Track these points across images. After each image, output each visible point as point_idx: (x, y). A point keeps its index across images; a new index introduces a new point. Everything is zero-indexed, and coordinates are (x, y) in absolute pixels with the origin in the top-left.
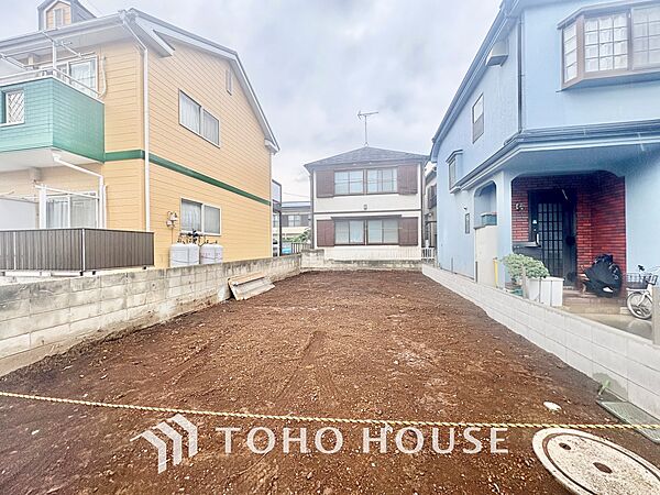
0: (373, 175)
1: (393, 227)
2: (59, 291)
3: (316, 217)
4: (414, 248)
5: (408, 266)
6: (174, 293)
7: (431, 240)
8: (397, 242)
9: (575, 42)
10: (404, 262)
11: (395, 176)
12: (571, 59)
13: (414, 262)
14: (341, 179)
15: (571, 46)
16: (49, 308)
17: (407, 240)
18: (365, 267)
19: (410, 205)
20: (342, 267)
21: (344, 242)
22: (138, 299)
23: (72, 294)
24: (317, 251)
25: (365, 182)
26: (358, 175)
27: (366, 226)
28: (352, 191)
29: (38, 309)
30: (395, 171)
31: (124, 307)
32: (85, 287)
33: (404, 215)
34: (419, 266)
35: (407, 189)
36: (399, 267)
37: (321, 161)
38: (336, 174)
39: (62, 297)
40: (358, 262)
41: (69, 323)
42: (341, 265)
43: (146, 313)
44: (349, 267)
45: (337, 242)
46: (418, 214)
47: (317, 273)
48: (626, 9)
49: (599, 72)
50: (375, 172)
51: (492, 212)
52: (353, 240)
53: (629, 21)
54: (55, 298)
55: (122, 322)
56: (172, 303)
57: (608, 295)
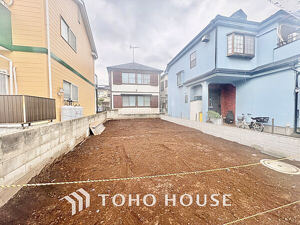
0: (139, 76)
1: (148, 99)
2: (36, 135)
4: (156, 109)
5: (155, 116)
6: (74, 133)
7: (164, 105)
8: (150, 106)
9: (231, 41)
10: (154, 114)
11: (149, 78)
12: (230, 47)
13: (157, 114)
14: (125, 76)
15: (230, 42)
16: (33, 146)
17: (154, 105)
18: (138, 117)
19: (155, 90)
20: (127, 117)
21: (127, 106)
22: (63, 138)
23: (41, 138)
24: (115, 110)
25: (136, 79)
26: (133, 75)
27: (136, 99)
28: (130, 83)
29: (28, 147)
30: (149, 75)
31: (59, 143)
32: (45, 132)
33: (153, 94)
34: (159, 116)
35: (154, 83)
36: (152, 116)
37: (115, 66)
38: (123, 74)
39: (37, 138)
40: (135, 115)
41: (40, 155)
42: (127, 116)
43: (66, 146)
44: (130, 117)
45: (123, 106)
46: (158, 94)
47: (116, 120)
48: (243, 35)
49: (237, 53)
50: (141, 75)
51: (199, 95)
52: (131, 105)
53: (244, 38)
54: (35, 140)
55: (59, 151)
56: (74, 139)
57: (231, 123)
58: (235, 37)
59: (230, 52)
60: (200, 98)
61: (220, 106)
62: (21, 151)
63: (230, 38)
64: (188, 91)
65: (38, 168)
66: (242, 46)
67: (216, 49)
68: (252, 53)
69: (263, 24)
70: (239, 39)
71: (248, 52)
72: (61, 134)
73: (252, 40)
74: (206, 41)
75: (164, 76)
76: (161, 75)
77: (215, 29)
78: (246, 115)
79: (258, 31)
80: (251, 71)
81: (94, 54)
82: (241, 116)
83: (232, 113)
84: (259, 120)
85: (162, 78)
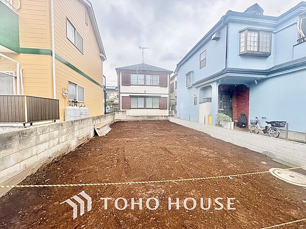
0: (148, 77)
1: (157, 101)
2: (32, 135)
3: (121, 95)
4: (165, 110)
5: (163, 118)
6: (76, 134)
7: (173, 107)
8: (158, 107)
9: (244, 38)
10: (162, 116)
11: (158, 79)
13: (166, 116)
14: (134, 78)
16: (28, 146)
17: (162, 107)
18: (146, 118)
19: (164, 92)
20: (135, 119)
21: (135, 107)
22: (64, 138)
23: (38, 138)
24: (123, 111)
25: (145, 80)
26: (142, 76)
27: (145, 100)
28: (139, 84)
29: (23, 147)
30: (158, 76)
31: (59, 143)
32: (43, 132)
33: (162, 96)
34: (169, 118)
35: (163, 84)
36: (160, 118)
37: (124, 68)
38: (131, 75)
39: (34, 138)
40: (143, 116)
41: (37, 154)
42: (135, 118)
43: (66, 146)
44: (138, 119)
45: (131, 107)
46: (168, 96)
47: (123, 122)
48: (258, 31)
49: (250, 51)
50: (149, 76)
51: (209, 97)
52: (139, 107)
53: (259, 35)
54: (30, 140)
55: (58, 151)
56: (76, 140)
57: (244, 127)
58: (249, 34)
59: (243, 50)
60: (210, 100)
61: (231, 108)
62: (15, 150)
63: (243, 35)
64: (197, 92)
65: (34, 167)
66: (256, 44)
67: (227, 47)
68: (268, 51)
69: (281, 18)
70: (253, 36)
71: (264, 50)
72: (60, 135)
73: (268, 36)
74: (217, 39)
75: (174, 77)
76: (171, 76)
77: (226, 26)
78: (260, 119)
79: (276, 27)
80: (267, 70)
81: (102, 55)
82: (254, 120)
83: (245, 116)
84: (274, 124)
85: (172, 79)
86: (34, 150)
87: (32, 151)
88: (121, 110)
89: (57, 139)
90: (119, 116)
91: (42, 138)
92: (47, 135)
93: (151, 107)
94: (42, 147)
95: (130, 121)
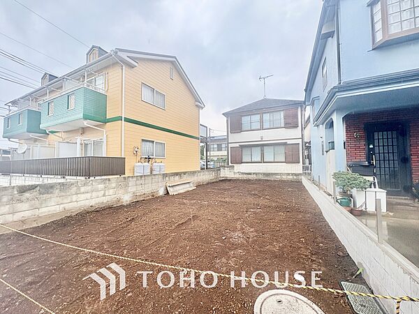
3: (230, 145)
4: (296, 165)
8: (284, 160)
9: (380, 14)
10: (289, 174)
11: (282, 116)
12: (378, 26)
16: (68, 194)
22: (111, 192)
24: (230, 166)
26: (257, 117)
28: (253, 128)
31: (104, 195)
32: (85, 185)
33: (289, 142)
35: (291, 124)
38: (243, 118)
40: (256, 174)
41: (77, 201)
43: (115, 199)
44: (250, 177)
45: (244, 161)
50: (268, 114)
52: (254, 160)
54: (71, 189)
55: (103, 202)
56: (130, 195)
59: (379, 37)
61: (406, 160)
62: (55, 195)
63: (378, 7)
64: (323, 132)
65: (73, 211)
72: (107, 189)
86: (74, 198)
87: (72, 198)
88: (230, 164)
89: (103, 192)
90: (226, 173)
91: (83, 189)
92: (90, 187)
93: (273, 160)
94: (82, 197)
95: (238, 180)
